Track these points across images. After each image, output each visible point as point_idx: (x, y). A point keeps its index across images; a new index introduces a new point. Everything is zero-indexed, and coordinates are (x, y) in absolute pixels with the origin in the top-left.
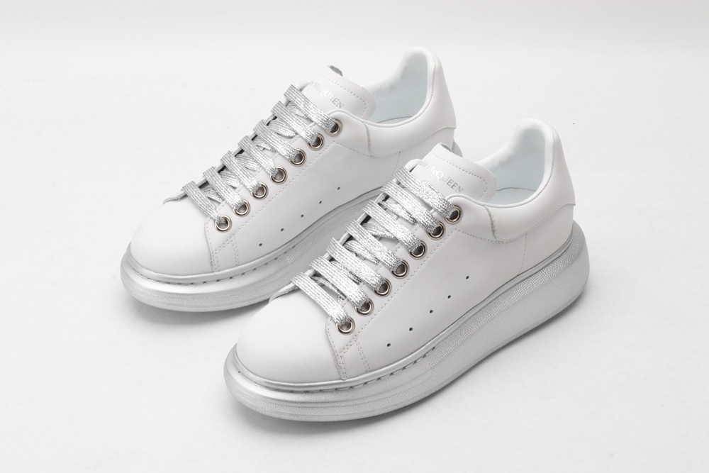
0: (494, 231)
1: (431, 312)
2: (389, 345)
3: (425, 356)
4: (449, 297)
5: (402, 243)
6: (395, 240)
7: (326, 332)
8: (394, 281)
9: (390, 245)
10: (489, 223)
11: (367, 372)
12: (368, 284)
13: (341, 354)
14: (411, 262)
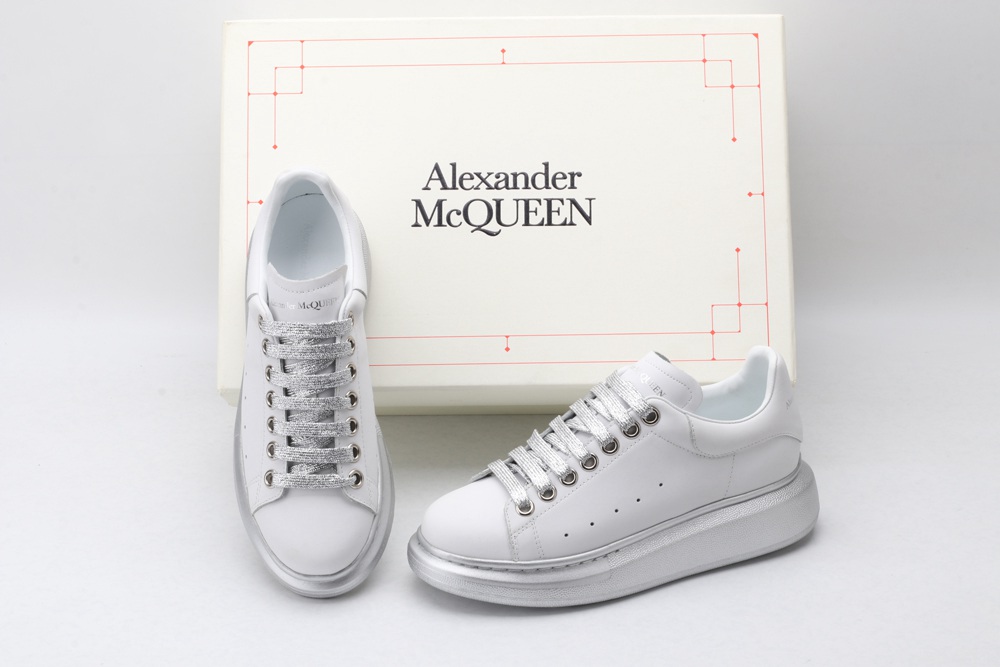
0: (693, 441)
1: (616, 511)
2: (566, 535)
3: (606, 556)
4: (638, 500)
5: (595, 437)
6: (588, 434)
7: (505, 510)
8: (582, 474)
9: (585, 439)
10: (688, 430)
11: (540, 558)
12: (554, 473)
13: (515, 534)
14: (602, 457)
